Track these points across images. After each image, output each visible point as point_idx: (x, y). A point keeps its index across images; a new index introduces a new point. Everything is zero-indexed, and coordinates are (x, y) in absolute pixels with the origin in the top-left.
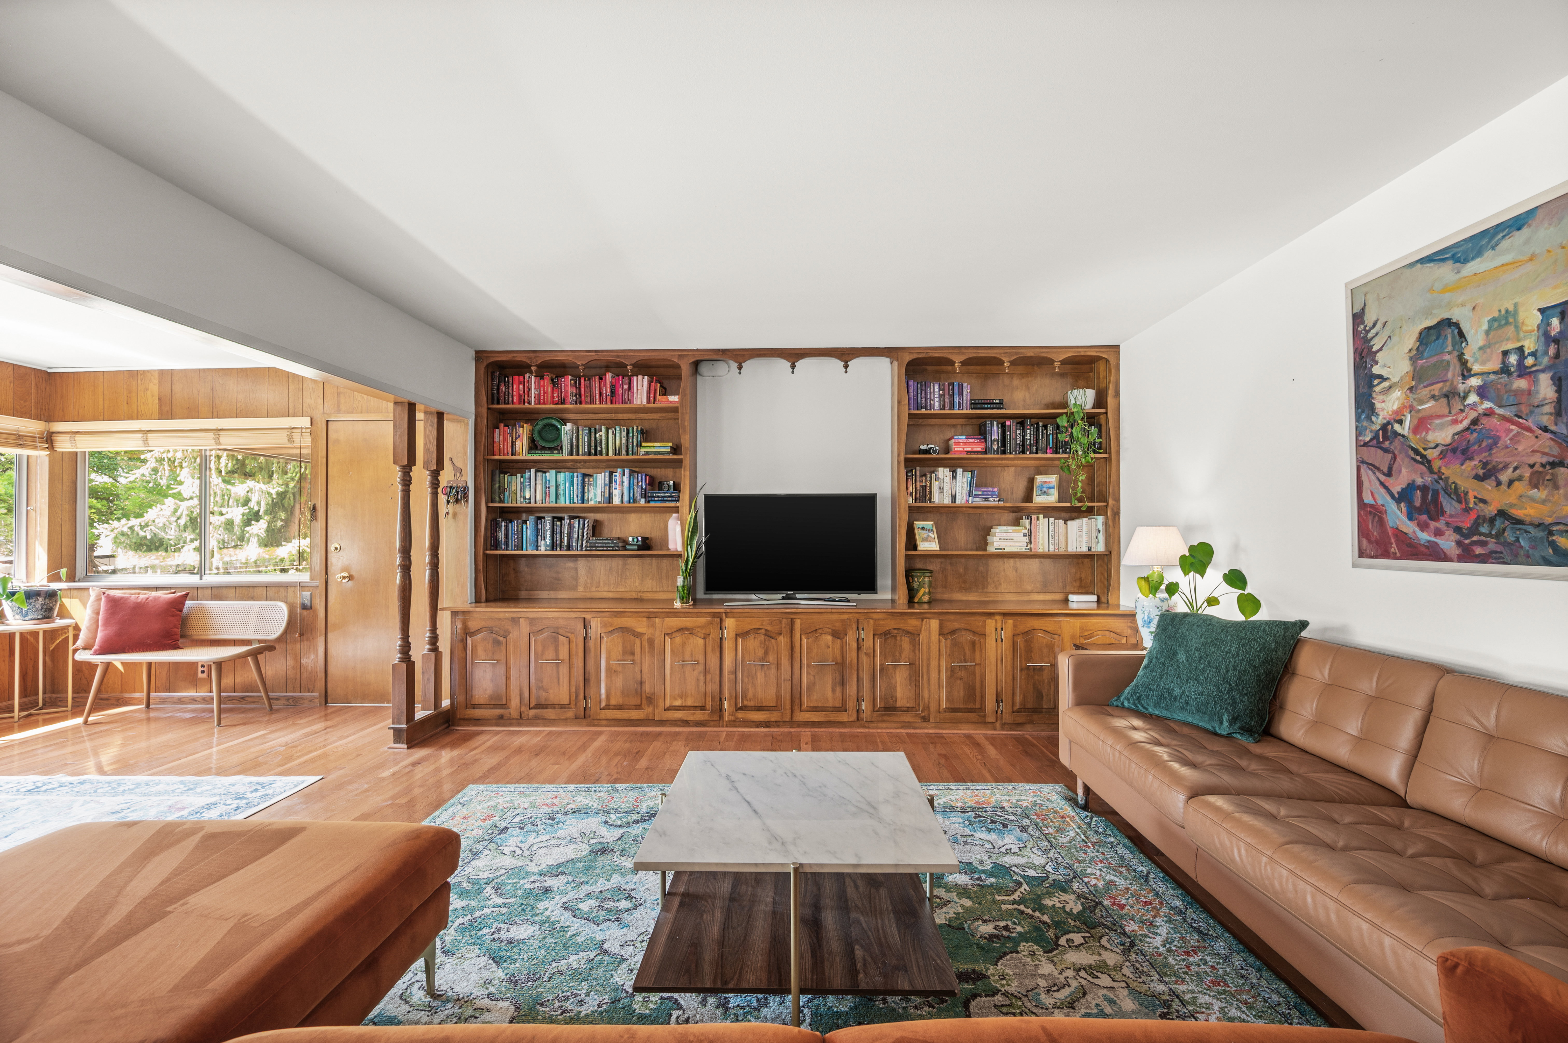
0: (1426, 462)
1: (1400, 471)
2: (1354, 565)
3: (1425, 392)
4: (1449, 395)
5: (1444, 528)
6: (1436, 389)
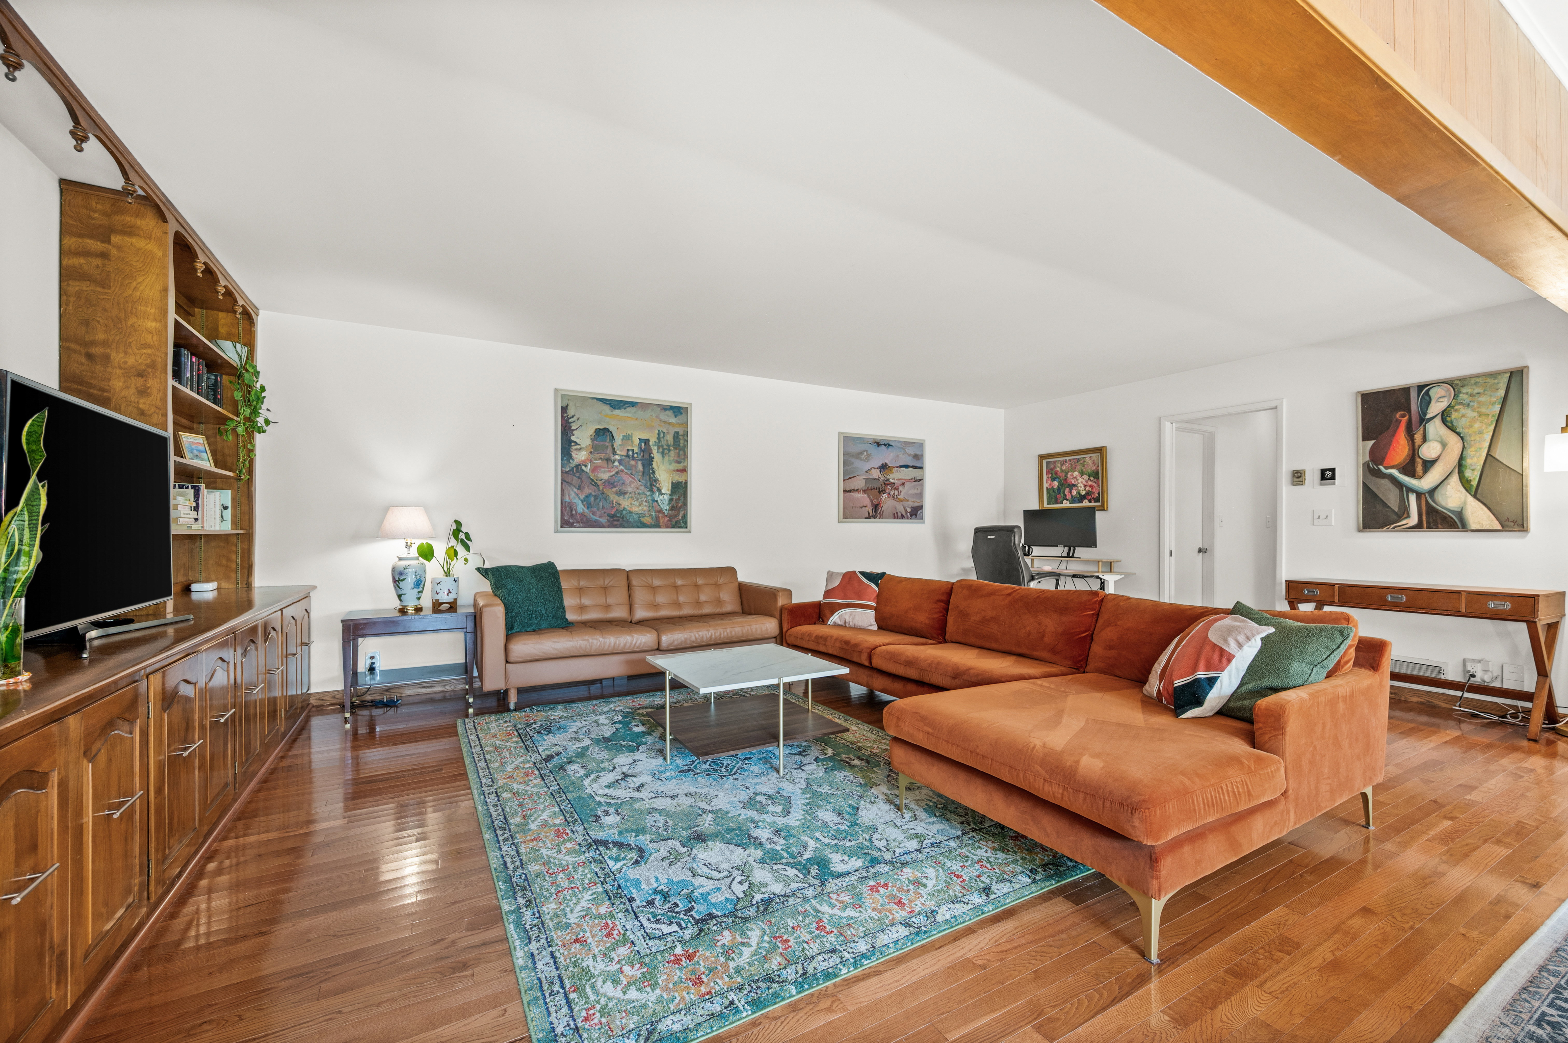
0: (596, 485)
1: (584, 488)
2: (557, 531)
3: (598, 456)
4: (608, 460)
5: (603, 514)
6: (602, 456)
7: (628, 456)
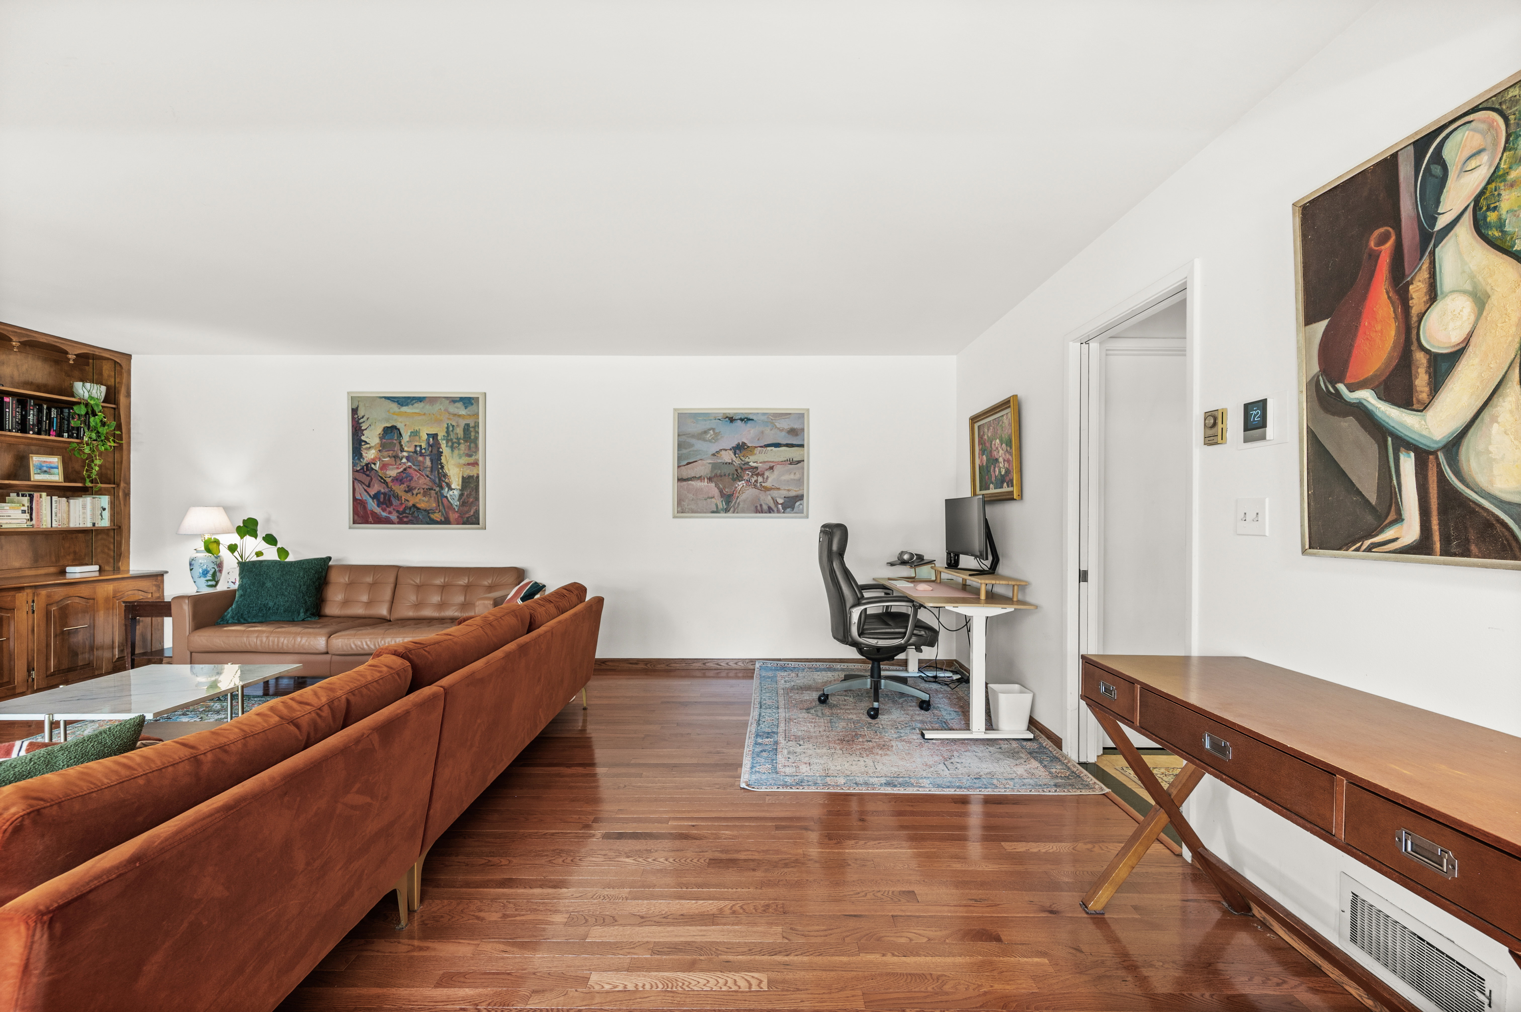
0: (385, 482)
1: (374, 486)
2: (350, 528)
3: (386, 453)
4: (396, 457)
5: (392, 511)
6: (390, 453)
7: (415, 452)
